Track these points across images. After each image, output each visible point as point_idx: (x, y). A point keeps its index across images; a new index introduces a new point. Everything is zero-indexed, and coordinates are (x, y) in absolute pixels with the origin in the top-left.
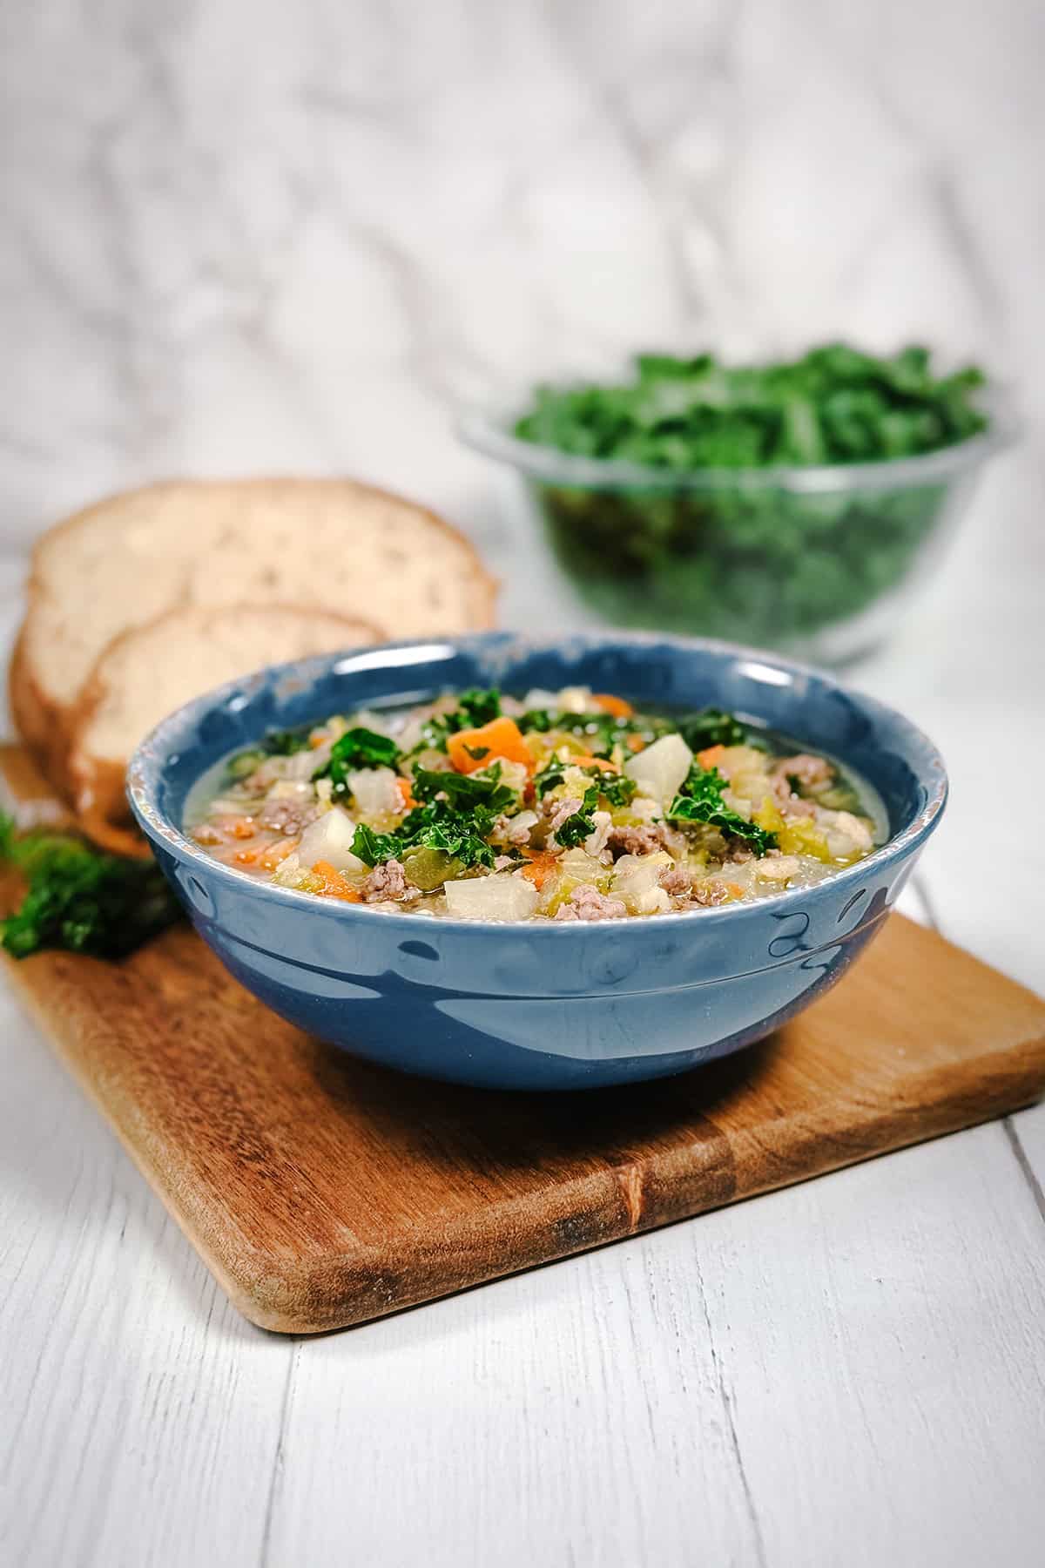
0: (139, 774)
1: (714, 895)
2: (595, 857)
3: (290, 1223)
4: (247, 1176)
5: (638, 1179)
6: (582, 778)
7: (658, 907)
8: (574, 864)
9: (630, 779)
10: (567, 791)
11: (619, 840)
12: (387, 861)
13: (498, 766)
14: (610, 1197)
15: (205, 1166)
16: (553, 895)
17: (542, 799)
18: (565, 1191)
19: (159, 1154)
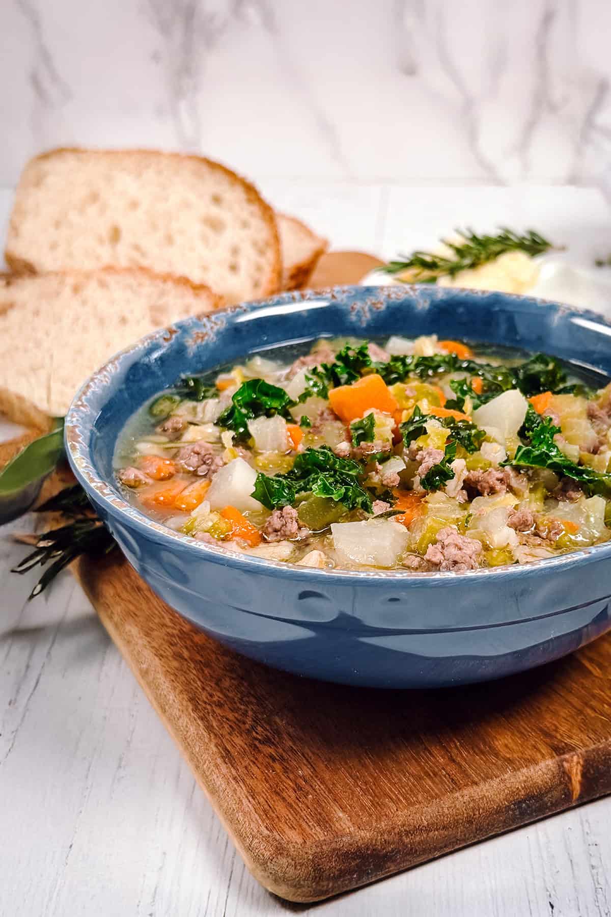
0: (75, 427)
1: (553, 532)
2: (454, 498)
3: (297, 807)
4: (260, 759)
5: (579, 765)
6: (441, 428)
7: (508, 544)
8: (437, 506)
9: (481, 428)
10: (429, 441)
11: (473, 482)
12: (284, 507)
13: (371, 417)
14: (556, 780)
15: (226, 749)
16: (421, 534)
17: (408, 446)
18: (519, 778)
19: (189, 734)
